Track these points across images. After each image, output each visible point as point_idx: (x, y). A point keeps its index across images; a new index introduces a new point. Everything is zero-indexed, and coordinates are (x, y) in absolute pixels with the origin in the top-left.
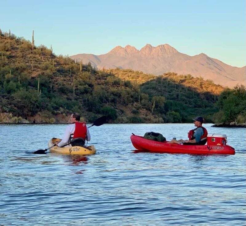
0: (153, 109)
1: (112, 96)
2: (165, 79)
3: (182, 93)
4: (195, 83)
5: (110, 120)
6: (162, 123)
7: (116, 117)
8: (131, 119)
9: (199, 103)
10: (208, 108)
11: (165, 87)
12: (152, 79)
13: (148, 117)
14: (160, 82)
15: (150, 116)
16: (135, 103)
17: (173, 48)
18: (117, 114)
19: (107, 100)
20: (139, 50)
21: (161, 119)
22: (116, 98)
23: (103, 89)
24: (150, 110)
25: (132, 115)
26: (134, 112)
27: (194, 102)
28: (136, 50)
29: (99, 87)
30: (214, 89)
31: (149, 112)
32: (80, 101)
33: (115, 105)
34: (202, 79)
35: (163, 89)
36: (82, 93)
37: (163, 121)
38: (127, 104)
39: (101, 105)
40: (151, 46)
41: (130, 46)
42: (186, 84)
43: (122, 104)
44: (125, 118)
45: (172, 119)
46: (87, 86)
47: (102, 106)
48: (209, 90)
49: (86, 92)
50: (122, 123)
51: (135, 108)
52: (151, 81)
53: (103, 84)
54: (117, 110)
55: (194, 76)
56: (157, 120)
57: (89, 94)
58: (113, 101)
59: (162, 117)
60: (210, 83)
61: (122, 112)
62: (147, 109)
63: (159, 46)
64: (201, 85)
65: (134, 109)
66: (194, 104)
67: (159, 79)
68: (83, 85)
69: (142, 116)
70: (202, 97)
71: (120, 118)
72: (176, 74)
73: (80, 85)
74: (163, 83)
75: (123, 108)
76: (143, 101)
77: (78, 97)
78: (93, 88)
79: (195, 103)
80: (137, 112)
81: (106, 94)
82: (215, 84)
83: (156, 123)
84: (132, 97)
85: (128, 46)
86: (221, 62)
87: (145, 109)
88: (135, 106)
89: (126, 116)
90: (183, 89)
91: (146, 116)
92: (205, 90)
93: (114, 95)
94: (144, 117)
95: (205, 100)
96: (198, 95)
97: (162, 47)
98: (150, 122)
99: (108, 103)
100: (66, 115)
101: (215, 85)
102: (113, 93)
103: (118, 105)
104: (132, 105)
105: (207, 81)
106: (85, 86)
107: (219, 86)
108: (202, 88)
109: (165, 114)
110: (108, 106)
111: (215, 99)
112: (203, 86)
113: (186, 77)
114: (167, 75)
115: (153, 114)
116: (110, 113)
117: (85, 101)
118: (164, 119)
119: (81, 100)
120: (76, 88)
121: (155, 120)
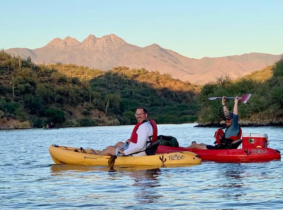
0: (107, 109)
1: (58, 96)
2: (116, 74)
3: (136, 89)
4: (150, 78)
5: (57, 124)
6: (118, 125)
7: (64, 120)
8: (81, 122)
9: (157, 101)
10: (167, 107)
11: (116, 83)
12: (100, 74)
13: (101, 119)
14: (109, 78)
15: (104, 118)
16: (86, 103)
17: (120, 39)
18: (66, 117)
19: (53, 100)
20: (81, 42)
21: (116, 120)
22: (64, 98)
23: (47, 87)
24: (104, 111)
25: (82, 117)
26: (85, 114)
27: (151, 100)
28: (77, 42)
29: (42, 85)
30: (172, 84)
31: (102, 113)
32: (21, 103)
33: (62, 106)
34: (158, 73)
35: (114, 85)
36: (23, 93)
37: (119, 123)
38: (76, 105)
39: (46, 106)
40: (95, 37)
41: (70, 38)
42: (140, 80)
43: (71, 105)
44: (74, 121)
45: (129, 120)
46: (28, 84)
47: (47, 108)
48: (167, 85)
49: (27, 91)
50: (71, 127)
51: (86, 108)
52: (99, 77)
53: (46, 82)
54: (65, 112)
55: (149, 69)
56: (112, 122)
57: (31, 94)
58: (60, 101)
59: (117, 118)
60: (168, 77)
61: (71, 114)
62: (99, 110)
63: (104, 37)
64: (157, 80)
65: (85, 110)
66: (150, 102)
67: (108, 74)
68: (24, 83)
69: (94, 118)
70: (160, 93)
71: (68, 120)
72: (128, 69)
73: (20, 83)
74: (114, 79)
75: (71, 109)
76: (95, 100)
77: (18, 97)
78: (36, 87)
79: (152, 101)
80: (89, 114)
81: (52, 94)
82: (174, 78)
83: (110, 125)
84: (81, 95)
85: (68, 38)
86: (176, 53)
87: (97, 110)
88: (85, 106)
89: (76, 118)
90: (137, 85)
91: (99, 117)
92: (162, 85)
93: (60, 94)
94: (97, 118)
95: (163, 98)
96: (154, 91)
97: (108, 38)
98: (103, 124)
99: (53, 104)
100: (8, 120)
101: (174, 79)
102: (59, 92)
103: (65, 106)
104: (82, 105)
105: (164, 75)
106: (26, 85)
107: (178, 80)
108: (159, 83)
109: (121, 115)
110: (53, 107)
111: (174, 96)
112: (160, 81)
113: (139, 71)
114: (117, 69)
115: (107, 115)
116: (57, 115)
117: (27, 102)
118: (119, 120)
119: (22, 101)
120: (15, 87)
121: (109, 122)
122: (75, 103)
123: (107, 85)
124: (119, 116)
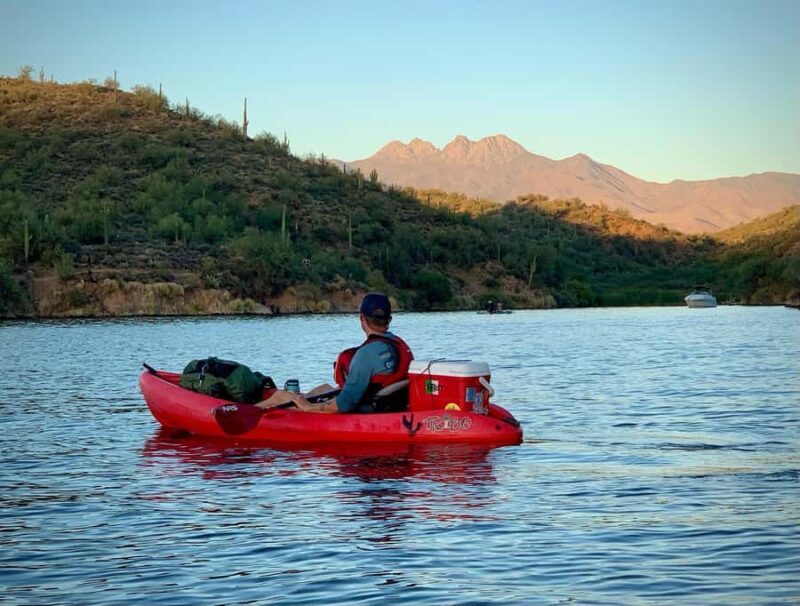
0: (531, 276)
1: (437, 247)
2: (522, 209)
3: (565, 239)
4: (589, 217)
5: (437, 304)
6: (553, 307)
7: (450, 295)
8: (481, 300)
9: (605, 262)
10: (627, 274)
11: (527, 227)
13: (521, 294)
14: (511, 217)
15: (526, 293)
16: (490, 263)
17: (515, 144)
18: (452, 290)
19: (427, 256)
20: (441, 149)
21: (550, 298)
22: (448, 253)
23: (413, 231)
24: (524, 278)
25: (484, 291)
26: (489, 284)
27: (593, 260)
28: (434, 148)
29: (405, 225)
30: (632, 229)
31: (522, 282)
32: (364, 260)
33: (444, 268)
34: (604, 208)
35: (523, 231)
36: (369, 242)
37: (555, 303)
38: (472, 266)
39: (414, 268)
40: (467, 140)
41: (420, 140)
42: (573, 219)
43: (461, 266)
44: (468, 298)
45: (574, 298)
46: (377, 225)
47: (415, 272)
48: (622, 232)
49: (376, 238)
50: (462, 310)
51: (491, 273)
53: (412, 219)
54: (450, 280)
55: (589, 200)
56: (541, 300)
57: (384, 244)
58: (440, 258)
59: (552, 294)
60: (624, 217)
61: (462, 283)
62: (517, 276)
63: (485, 140)
64: (604, 221)
65: (488, 276)
66: (594, 263)
67: (511, 206)
68: (369, 222)
69: (506, 293)
70: (609, 247)
71: (458, 297)
72: (546, 199)
73: (362, 223)
74: (521, 218)
75: (463, 276)
76: (508, 258)
77: (359, 250)
78: (392, 230)
79: (596, 260)
80: (498, 284)
81: (425, 243)
82: (635, 218)
83: (539, 307)
84: (482, 248)
85: (417, 141)
86: (622, 172)
87: (512, 277)
88: (490, 270)
89: (470, 294)
90: (564, 230)
91: (517, 291)
92: (613, 231)
93: (441, 244)
94: (512, 293)
95: (615, 255)
96: (598, 242)
97: (492, 142)
98: (524, 306)
99: (428, 264)
101: (636, 221)
102: (438, 241)
103: (451, 268)
104: (483, 267)
105: (617, 212)
106: (373, 225)
107: (644, 222)
108: (607, 228)
109: (556, 287)
110: (428, 270)
111: (636, 251)
112: (609, 223)
113: (568, 204)
114: (524, 200)
115: (531, 288)
116: (436, 286)
117: (376, 259)
118: (556, 298)
119: (367, 257)
120: (353, 230)
121: (536, 301)
122: (470, 262)
123: (510, 231)
124: (553, 289)
